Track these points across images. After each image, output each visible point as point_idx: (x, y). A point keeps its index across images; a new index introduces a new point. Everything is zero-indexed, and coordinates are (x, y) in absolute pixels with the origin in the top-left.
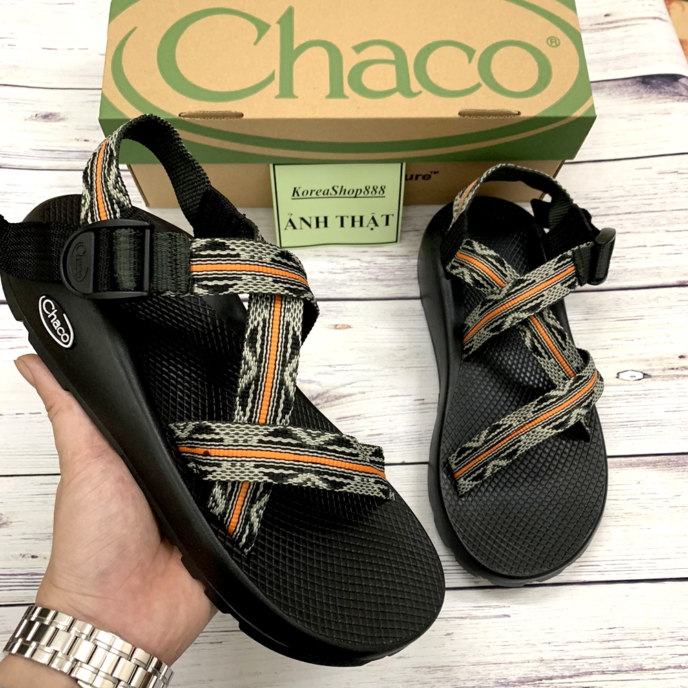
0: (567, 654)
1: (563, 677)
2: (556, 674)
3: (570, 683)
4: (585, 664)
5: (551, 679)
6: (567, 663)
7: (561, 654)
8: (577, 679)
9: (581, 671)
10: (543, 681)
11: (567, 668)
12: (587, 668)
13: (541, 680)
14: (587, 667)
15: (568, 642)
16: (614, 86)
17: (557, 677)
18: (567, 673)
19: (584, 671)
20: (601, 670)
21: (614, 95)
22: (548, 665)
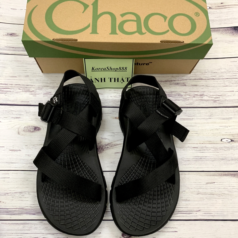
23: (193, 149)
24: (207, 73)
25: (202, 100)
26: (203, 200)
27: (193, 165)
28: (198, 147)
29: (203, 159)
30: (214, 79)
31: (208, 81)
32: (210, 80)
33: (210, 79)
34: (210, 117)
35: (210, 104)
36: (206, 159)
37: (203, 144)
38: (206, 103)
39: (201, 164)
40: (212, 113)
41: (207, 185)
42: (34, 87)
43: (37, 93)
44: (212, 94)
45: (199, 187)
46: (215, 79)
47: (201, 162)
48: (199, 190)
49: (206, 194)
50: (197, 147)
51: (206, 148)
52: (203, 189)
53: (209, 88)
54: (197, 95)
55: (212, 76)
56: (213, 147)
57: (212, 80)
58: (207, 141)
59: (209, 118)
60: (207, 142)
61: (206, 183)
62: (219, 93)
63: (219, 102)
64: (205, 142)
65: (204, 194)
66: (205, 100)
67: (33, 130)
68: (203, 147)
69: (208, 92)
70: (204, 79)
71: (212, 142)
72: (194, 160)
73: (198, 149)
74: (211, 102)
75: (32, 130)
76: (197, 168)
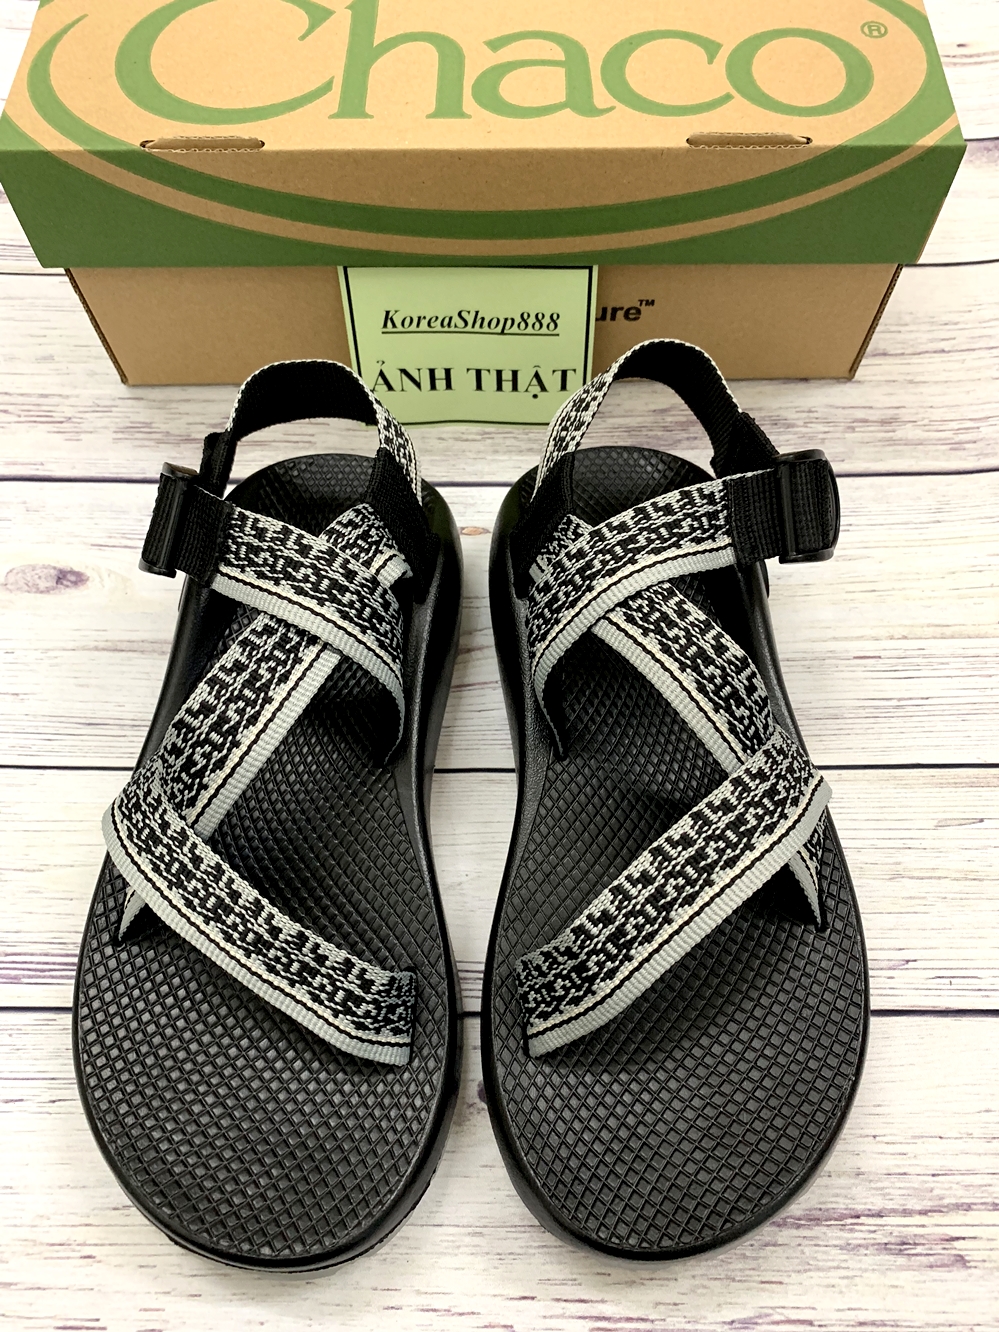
0: (914, 1162)
1: (906, 1213)
2: (890, 1205)
3: (923, 1226)
4: (955, 1186)
5: (879, 1215)
6: (916, 1182)
7: (900, 1160)
8: (937, 1218)
9: (946, 1202)
10: (863, 1220)
11: (917, 1193)
12: (959, 1195)
13: (858, 1217)
14: (961, 1192)
15: (914, 1137)
16: (979, 150)
17: (894, 1211)
18: (914, 1204)
19: (953, 1201)
20: (989, 1200)
21: (978, 163)
22: (873, 1185)
23: (858, 665)
24: (908, 328)
25: (892, 442)
26: (924, 909)
27: (859, 737)
28: (882, 654)
29: (909, 709)
30: (943, 351)
31: (915, 360)
32: (927, 355)
33: (927, 352)
34: (939, 517)
35: (937, 459)
36: (925, 708)
37: (905, 638)
38: (914, 454)
39: (903, 730)
40: (946, 499)
41: (941, 832)
42: (72, 401)
43: (85, 426)
44: (937, 414)
45: (899, 844)
46: (949, 352)
47: (902, 725)
48: (901, 857)
49: (939, 878)
50: (877, 654)
51: (924, 657)
52: (923, 853)
53: (922, 389)
54: (866, 421)
55: (932, 341)
56: (961, 652)
57: (938, 357)
58: (929, 626)
59: (934, 522)
60: (925, 629)
61: (935, 823)
62: (975, 408)
63: (976, 449)
64: (919, 632)
65: (931, 878)
66: (907, 443)
67: (48, 584)
68: (908, 653)
69: (922, 407)
70: (896, 355)
71: (956, 628)
72: (863, 713)
73: (879, 664)
74: (937, 451)
75: (43, 585)
76: (885, 750)
